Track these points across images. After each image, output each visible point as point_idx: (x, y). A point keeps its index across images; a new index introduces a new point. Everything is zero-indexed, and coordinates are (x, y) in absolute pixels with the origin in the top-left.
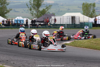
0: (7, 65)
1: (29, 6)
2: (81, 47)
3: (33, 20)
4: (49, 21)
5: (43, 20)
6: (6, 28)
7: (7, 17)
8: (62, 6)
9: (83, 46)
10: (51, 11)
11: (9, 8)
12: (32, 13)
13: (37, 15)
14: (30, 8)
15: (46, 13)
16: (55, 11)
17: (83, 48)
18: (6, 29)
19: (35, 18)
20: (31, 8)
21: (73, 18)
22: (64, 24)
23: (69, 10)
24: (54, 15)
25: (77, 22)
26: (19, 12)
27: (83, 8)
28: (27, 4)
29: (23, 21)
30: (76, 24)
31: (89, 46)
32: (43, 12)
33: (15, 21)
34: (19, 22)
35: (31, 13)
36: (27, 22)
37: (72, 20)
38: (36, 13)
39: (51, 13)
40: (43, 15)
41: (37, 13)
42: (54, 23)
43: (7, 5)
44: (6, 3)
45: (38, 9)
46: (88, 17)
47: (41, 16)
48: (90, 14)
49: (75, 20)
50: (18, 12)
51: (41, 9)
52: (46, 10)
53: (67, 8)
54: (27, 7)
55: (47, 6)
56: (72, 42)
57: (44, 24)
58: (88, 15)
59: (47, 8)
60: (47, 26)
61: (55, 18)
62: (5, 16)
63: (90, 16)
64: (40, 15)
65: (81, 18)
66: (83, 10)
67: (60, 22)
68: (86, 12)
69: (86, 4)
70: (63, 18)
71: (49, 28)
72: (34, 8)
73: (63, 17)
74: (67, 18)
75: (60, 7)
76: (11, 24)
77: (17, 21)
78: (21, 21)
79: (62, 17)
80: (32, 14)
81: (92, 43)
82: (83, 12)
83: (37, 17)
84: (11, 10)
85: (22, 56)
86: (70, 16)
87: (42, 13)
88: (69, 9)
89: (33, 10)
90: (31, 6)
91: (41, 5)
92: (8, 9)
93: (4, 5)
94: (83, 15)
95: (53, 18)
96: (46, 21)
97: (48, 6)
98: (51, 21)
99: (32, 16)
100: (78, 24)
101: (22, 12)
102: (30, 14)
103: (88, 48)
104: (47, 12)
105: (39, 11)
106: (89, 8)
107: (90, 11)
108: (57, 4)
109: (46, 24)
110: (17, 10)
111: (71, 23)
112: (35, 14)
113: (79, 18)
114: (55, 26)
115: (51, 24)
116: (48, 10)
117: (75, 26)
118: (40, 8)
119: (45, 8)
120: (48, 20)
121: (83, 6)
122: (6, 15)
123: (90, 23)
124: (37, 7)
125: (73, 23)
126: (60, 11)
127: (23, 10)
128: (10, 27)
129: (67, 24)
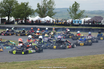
1: (69, 11)
28: (67, 9)
35: (70, 15)
52: (81, 13)
84: (56, 13)
97: (82, 11)
112: (73, 16)
118: (77, 12)
122: (52, 17)
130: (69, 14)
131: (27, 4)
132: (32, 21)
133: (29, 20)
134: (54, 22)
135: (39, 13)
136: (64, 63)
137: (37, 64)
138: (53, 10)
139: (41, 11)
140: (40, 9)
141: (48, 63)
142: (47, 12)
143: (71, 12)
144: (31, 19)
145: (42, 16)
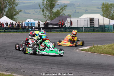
0: (17, 74)
1: (41, 7)
2: (101, 53)
3: (46, 22)
4: (65, 24)
5: (57, 23)
6: (15, 31)
7: (16, 19)
8: (79, 6)
9: (103, 52)
10: (66, 12)
11: (19, 10)
12: (44, 14)
13: (51, 17)
14: (42, 9)
15: (61, 15)
16: (71, 12)
17: (104, 54)
18: (15, 33)
19: (48, 20)
20: (44, 9)
21: (92, 20)
22: (81, 27)
23: (87, 12)
24: (69, 16)
25: (96, 25)
26: (30, 13)
27: (103, 9)
28: (39, 4)
29: (34, 23)
30: (95, 27)
31: (110, 52)
32: (57, 14)
33: (25, 24)
34: (29, 25)
36: (39, 25)
37: (90, 22)
38: (49, 14)
39: (66, 14)
40: (57, 16)
41: (51, 14)
42: (70, 26)
43: (16, 6)
44: (15, 3)
45: (51, 10)
46: (109, 19)
47: (55, 18)
48: (111, 15)
49: (93, 22)
50: (28, 13)
51: (55, 10)
52: (61, 11)
53: (85, 9)
54: (39, 7)
55: (61, 7)
56: (90, 48)
57: (59, 27)
58: (109, 17)
59: (62, 9)
60: (62, 29)
61: (71, 20)
62: (14, 19)
63: (111, 17)
64: (54, 16)
65: (101, 20)
66: (103, 11)
67: (76, 24)
68: (106, 13)
69: (105, 4)
70: (80, 21)
71: (65, 32)
72: (47, 9)
73: (80, 19)
74: (85, 20)
75: (76, 7)
76: (20, 27)
77: (28, 23)
78: (32, 23)
79: (78, 19)
80: (45, 16)
81: (113, 49)
82: (102, 14)
83: (50, 19)
84: (21, 11)
85: (33, 64)
86: (88, 18)
87: (55, 14)
88: (87, 10)
89: (45, 12)
90: (43, 6)
91: (55, 6)
92: (17, 10)
93: (13, 6)
94: (103, 17)
95: (69, 20)
96: (61, 24)
97: (63, 6)
98: (67, 24)
99: (45, 18)
100: (97, 27)
101: (34, 14)
102: (43, 16)
103: (109, 55)
104: (62, 13)
105: (53, 12)
106: (110, 9)
107: (110, 12)
108: (73, 5)
109: (61, 27)
110: (27, 11)
111: (89, 26)
112: (48, 16)
113: (99, 20)
114: (71, 29)
115: (66, 27)
116: (63, 11)
117: (93, 30)
118: (54, 8)
119: (59, 9)
120: (63, 22)
121: (103, 7)
122: (15, 17)
123: (111, 25)
124: (50, 8)
125: (91, 26)
126: (77, 12)
127: (35, 11)
128: (20, 30)
129: (84, 27)
138: (17, 5)
142: (7, 9)
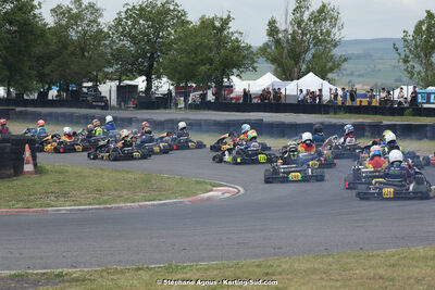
1: (400, 51)
11: (341, 56)
12: (409, 70)
14: (403, 56)
20: (408, 57)
28: (394, 44)
35: (406, 70)
41: (427, 71)
43: (332, 48)
44: (331, 41)
80: (411, 73)
84: (345, 60)
89: (412, 63)
105: (431, 64)
112: (419, 73)
122: (330, 76)
130: (402, 64)
131: (226, 22)
132: (246, 94)
133: (232, 92)
134: (339, 98)
135: (273, 61)
136: (381, 271)
137: (267, 274)
138: (335, 46)
139: (281, 54)
140: (278, 42)
141: (315, 271)
142: (309, 56)
143: (411, 56)
144: (239, 84)
145: (287, 74)
